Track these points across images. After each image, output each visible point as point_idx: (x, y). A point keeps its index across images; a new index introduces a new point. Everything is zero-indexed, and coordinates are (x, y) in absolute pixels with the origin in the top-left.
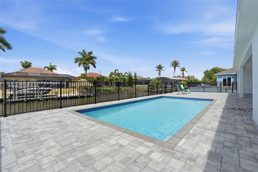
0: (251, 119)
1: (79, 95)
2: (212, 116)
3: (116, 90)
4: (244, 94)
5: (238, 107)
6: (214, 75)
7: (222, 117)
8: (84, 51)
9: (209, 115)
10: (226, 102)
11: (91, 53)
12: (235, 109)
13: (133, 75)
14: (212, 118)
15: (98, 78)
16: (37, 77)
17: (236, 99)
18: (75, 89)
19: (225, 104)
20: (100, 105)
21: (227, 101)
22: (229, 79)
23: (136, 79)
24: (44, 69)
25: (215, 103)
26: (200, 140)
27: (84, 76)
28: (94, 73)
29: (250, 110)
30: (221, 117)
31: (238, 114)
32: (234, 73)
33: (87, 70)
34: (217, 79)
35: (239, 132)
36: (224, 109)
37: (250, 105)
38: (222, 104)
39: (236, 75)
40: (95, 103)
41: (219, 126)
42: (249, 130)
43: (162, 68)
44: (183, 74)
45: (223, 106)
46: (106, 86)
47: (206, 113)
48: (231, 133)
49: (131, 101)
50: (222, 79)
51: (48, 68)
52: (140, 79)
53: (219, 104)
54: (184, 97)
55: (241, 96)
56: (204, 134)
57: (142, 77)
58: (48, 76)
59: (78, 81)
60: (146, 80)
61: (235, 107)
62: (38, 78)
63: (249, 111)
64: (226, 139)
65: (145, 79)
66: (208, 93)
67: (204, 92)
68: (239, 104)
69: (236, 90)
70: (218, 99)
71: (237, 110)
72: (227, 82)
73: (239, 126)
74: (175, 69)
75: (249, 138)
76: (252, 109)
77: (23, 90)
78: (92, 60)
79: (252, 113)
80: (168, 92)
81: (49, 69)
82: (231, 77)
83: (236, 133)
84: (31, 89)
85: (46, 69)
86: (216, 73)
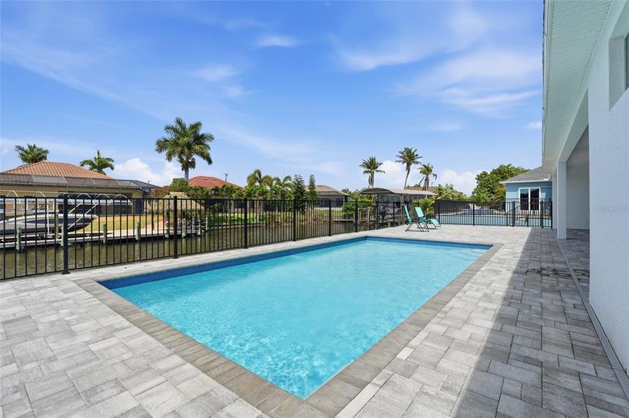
0: (585, 306)
1: (165, 232)
2: (480, 295)
3: (263, 221)
4: (568, 230)
5: (551, 265)
6: (500, 182)
7: (508, 300)
8: (179, 122)
9: (472, 291)
10: (523, 253)
11: (196, 126)
12: (544, 272)
13: (307, 183)
14: (480, 304)
15: (216, 189)
16: (59, 186)
17: (548, 243)
18: (155, 218)
19: (521, 257)
20: (187, 261)
21: (526, 250)
22: (535, 194)
23: (313, 193)
24: (82, 165)
25: (494, 257)
26: (422, 392)
27: (180, 185)
28: (210, 178)
29: (583, 275)
30: (505, 299)
31: (553, 290)
32: (547, 180)
33: (189, 169)
34: (506, 193)
35: (549, 355)
36: (515, 272)
37: (582, 259)
38: (511, 257)
39: (550, 183)
40: (176, 256)
41: (493, 331)
42: (580, 344)
43: (377, 167)
44: (427, 180)
45: (514, 265)
46: (240, 210)
47: (466, 287)
48: (527, 360)
49: (277, 250)
50: (518, 194)
51: (90, 163)
52: (325, 194)
53: (504, 257)
54: (421, 238)
55: (561, 234)
56: (444, 364)
57: (329, 188)
58: (87, 184)
59: (165, 197)
60: (339, 196)
61: (545, 265)
62: (61, 189)
63: (579, 279)
64: (507, 387)
65: (334, 194)
66: (484, 226)
67: (474, 225)
68: (556, 259)
69: (550, 221)
70: (503, 245)
71: (548, 275)
72: (530, 201)
73: (551, 332)
74: (408, 169)
75: (579, 375)
76: (586, 273)
77: (17, 219)
78: (202, 144)
79: (586, 285)
80: (389, 224)
81: (93, 166)
82: (538, 190)
83: (541, 356)
84: (38, 216)
85: (87, 167)
86: (504, 178)
